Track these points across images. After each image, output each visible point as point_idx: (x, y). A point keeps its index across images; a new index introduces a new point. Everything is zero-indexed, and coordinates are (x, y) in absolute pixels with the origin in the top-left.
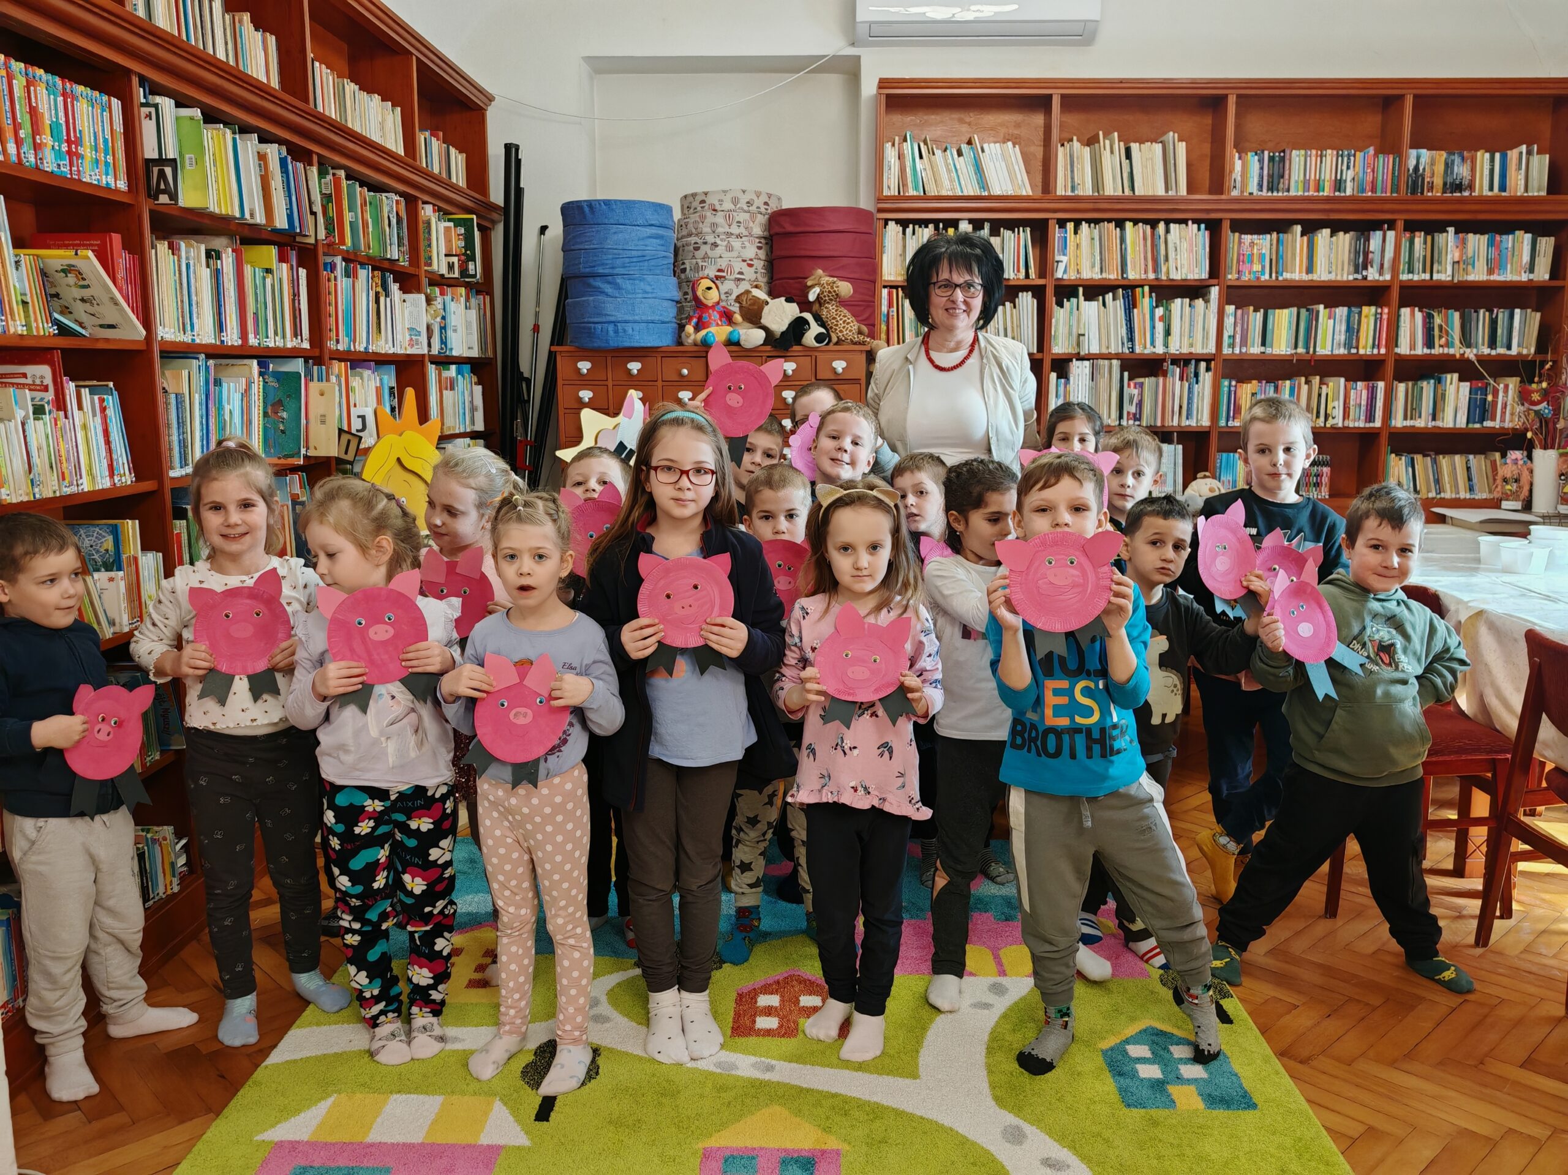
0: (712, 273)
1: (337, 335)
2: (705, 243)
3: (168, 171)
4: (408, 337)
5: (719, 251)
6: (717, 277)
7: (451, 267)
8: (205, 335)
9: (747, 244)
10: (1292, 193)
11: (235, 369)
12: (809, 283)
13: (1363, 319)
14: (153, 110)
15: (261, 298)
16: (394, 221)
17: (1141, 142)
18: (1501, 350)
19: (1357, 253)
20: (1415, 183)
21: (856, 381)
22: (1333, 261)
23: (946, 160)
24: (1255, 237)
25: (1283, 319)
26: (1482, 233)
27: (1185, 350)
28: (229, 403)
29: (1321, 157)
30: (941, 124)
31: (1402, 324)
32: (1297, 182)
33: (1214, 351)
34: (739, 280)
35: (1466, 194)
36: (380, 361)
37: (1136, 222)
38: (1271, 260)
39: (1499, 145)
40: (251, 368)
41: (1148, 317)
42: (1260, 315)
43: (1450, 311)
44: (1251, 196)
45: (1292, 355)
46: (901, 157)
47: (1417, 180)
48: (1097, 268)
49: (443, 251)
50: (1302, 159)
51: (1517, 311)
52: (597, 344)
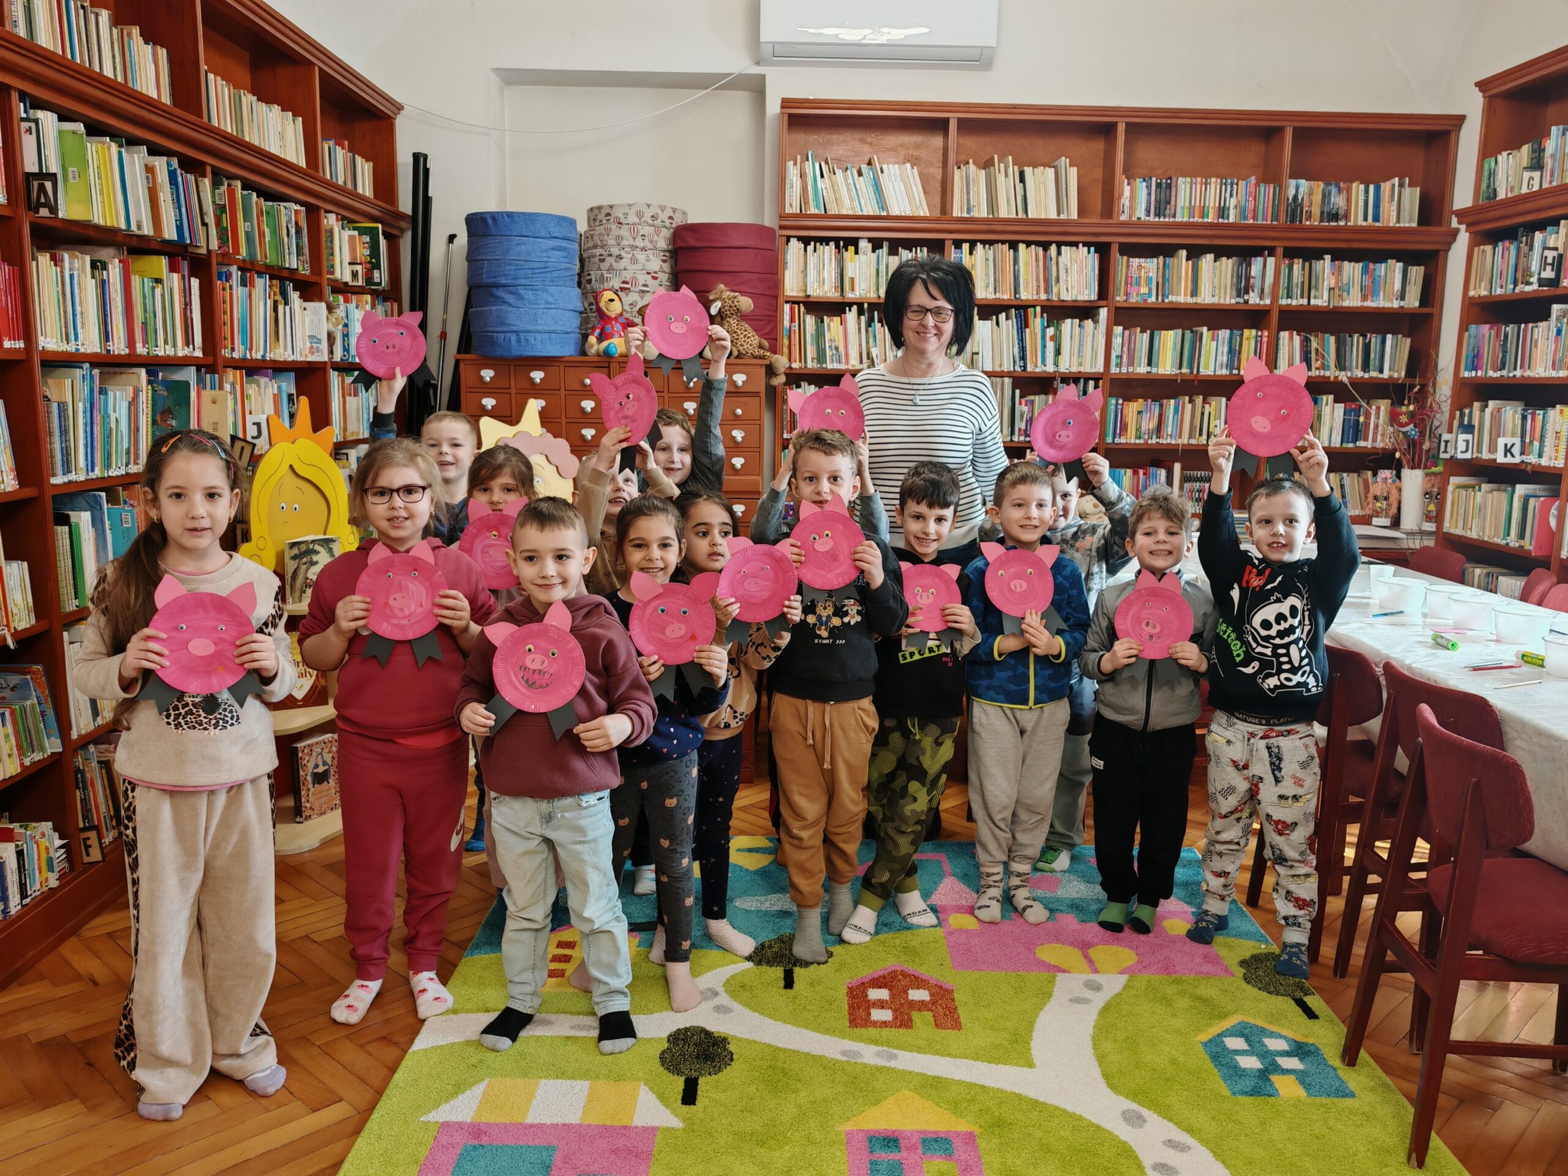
0: (616, 284)
1: (233, 343)
2: (610, 255)
3: (48, 185)
4: (308, 345)
5: (623, 263)
6: (622, 289)
7: (355, 275)
8: (90, 342)
9: (651, 256)
10: (1179, 219)
11: (124, 377)
12: (711, 297)
13: (1245, 342)
14: (33, 125)
15: (149, 308)
16: (293, 231)
17: (1035, 166)
18: (1374, 374)
19: (1239, 277)
20: (1294, 211)
21: (756, 394)
22: (1217, 285)
23: (846, 180)
24: (1143, 260)
25: (1169, 339)
26: (1357, 262)
27: (1074, 370)
28: (115, 411)
29: (1206, 184)
30: (844, 144)
31: (1281, 347)
32: (1183, 208)
33: (1102, 370)
34: (643, 292)
35: (1342, 223)
36: (278, 369)
37: (1028, 244)
38: (1158, 283)
39: (1373, 177)
40: (139, 377)
41: (1039, 336)
42: (1146, 336)
43: (1326, 335)
44: (1139, 223)
45: (1177, 375)
46: (803, 175)
47: (1295, 208)
48: (991, 289)
49: (347, 258)
50: (1188, 186)
51: (1389, 336)
52: (499, 352)
